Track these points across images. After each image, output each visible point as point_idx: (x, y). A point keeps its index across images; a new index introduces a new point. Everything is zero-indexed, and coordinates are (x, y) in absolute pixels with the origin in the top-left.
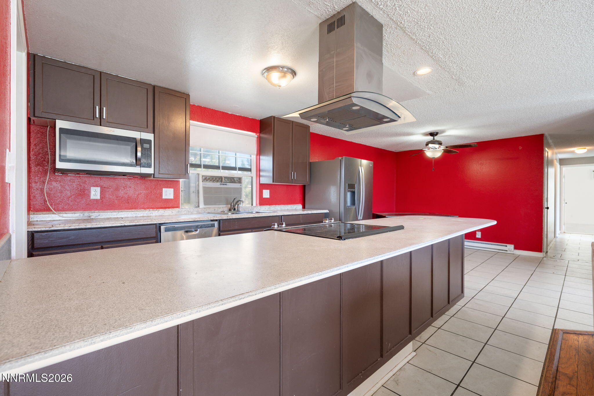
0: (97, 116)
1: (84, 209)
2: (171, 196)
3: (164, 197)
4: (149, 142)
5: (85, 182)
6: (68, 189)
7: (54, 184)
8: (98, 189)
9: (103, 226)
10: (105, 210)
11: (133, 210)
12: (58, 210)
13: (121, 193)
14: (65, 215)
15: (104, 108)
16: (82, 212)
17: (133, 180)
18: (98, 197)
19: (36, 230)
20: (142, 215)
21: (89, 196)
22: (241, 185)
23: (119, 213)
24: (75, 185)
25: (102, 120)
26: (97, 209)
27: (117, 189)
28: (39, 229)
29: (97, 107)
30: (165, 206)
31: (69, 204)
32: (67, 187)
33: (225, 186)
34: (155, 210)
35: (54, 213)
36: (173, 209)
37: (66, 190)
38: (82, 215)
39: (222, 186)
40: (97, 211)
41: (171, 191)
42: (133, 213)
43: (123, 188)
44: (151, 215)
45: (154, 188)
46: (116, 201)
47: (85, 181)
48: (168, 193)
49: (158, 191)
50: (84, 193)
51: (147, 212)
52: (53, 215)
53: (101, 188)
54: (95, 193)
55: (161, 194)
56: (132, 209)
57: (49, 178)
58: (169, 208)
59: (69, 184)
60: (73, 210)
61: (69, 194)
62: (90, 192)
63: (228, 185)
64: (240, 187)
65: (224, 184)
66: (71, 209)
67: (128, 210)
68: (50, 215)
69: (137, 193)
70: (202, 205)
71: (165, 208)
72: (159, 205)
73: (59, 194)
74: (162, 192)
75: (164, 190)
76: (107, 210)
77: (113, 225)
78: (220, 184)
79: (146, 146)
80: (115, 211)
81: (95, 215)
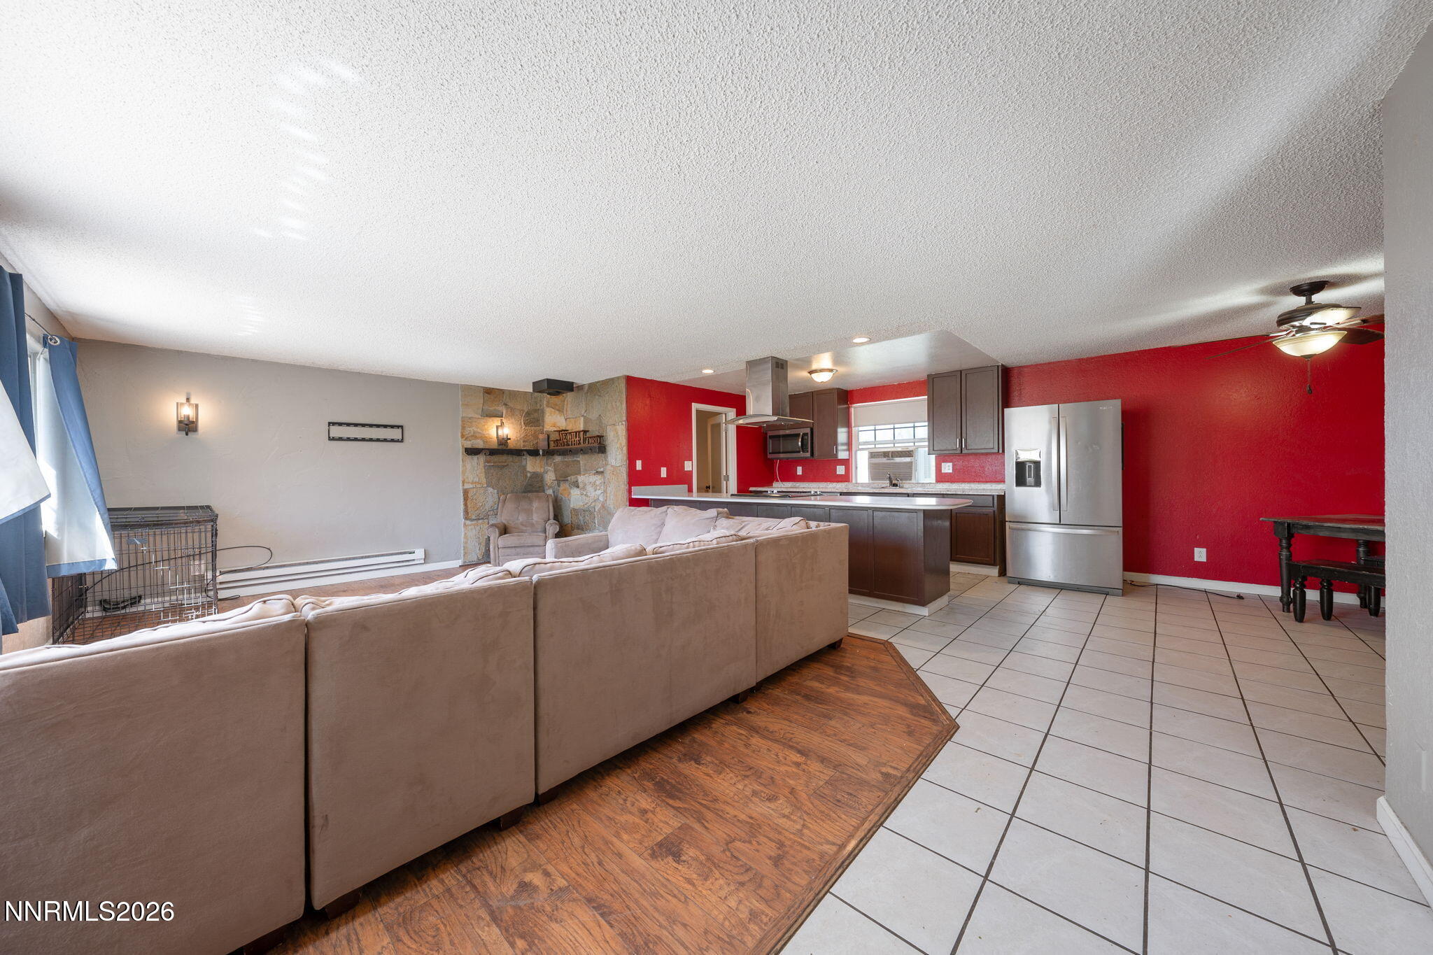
33: (892, 461)
39: (889, 461)
78: (887, 459)
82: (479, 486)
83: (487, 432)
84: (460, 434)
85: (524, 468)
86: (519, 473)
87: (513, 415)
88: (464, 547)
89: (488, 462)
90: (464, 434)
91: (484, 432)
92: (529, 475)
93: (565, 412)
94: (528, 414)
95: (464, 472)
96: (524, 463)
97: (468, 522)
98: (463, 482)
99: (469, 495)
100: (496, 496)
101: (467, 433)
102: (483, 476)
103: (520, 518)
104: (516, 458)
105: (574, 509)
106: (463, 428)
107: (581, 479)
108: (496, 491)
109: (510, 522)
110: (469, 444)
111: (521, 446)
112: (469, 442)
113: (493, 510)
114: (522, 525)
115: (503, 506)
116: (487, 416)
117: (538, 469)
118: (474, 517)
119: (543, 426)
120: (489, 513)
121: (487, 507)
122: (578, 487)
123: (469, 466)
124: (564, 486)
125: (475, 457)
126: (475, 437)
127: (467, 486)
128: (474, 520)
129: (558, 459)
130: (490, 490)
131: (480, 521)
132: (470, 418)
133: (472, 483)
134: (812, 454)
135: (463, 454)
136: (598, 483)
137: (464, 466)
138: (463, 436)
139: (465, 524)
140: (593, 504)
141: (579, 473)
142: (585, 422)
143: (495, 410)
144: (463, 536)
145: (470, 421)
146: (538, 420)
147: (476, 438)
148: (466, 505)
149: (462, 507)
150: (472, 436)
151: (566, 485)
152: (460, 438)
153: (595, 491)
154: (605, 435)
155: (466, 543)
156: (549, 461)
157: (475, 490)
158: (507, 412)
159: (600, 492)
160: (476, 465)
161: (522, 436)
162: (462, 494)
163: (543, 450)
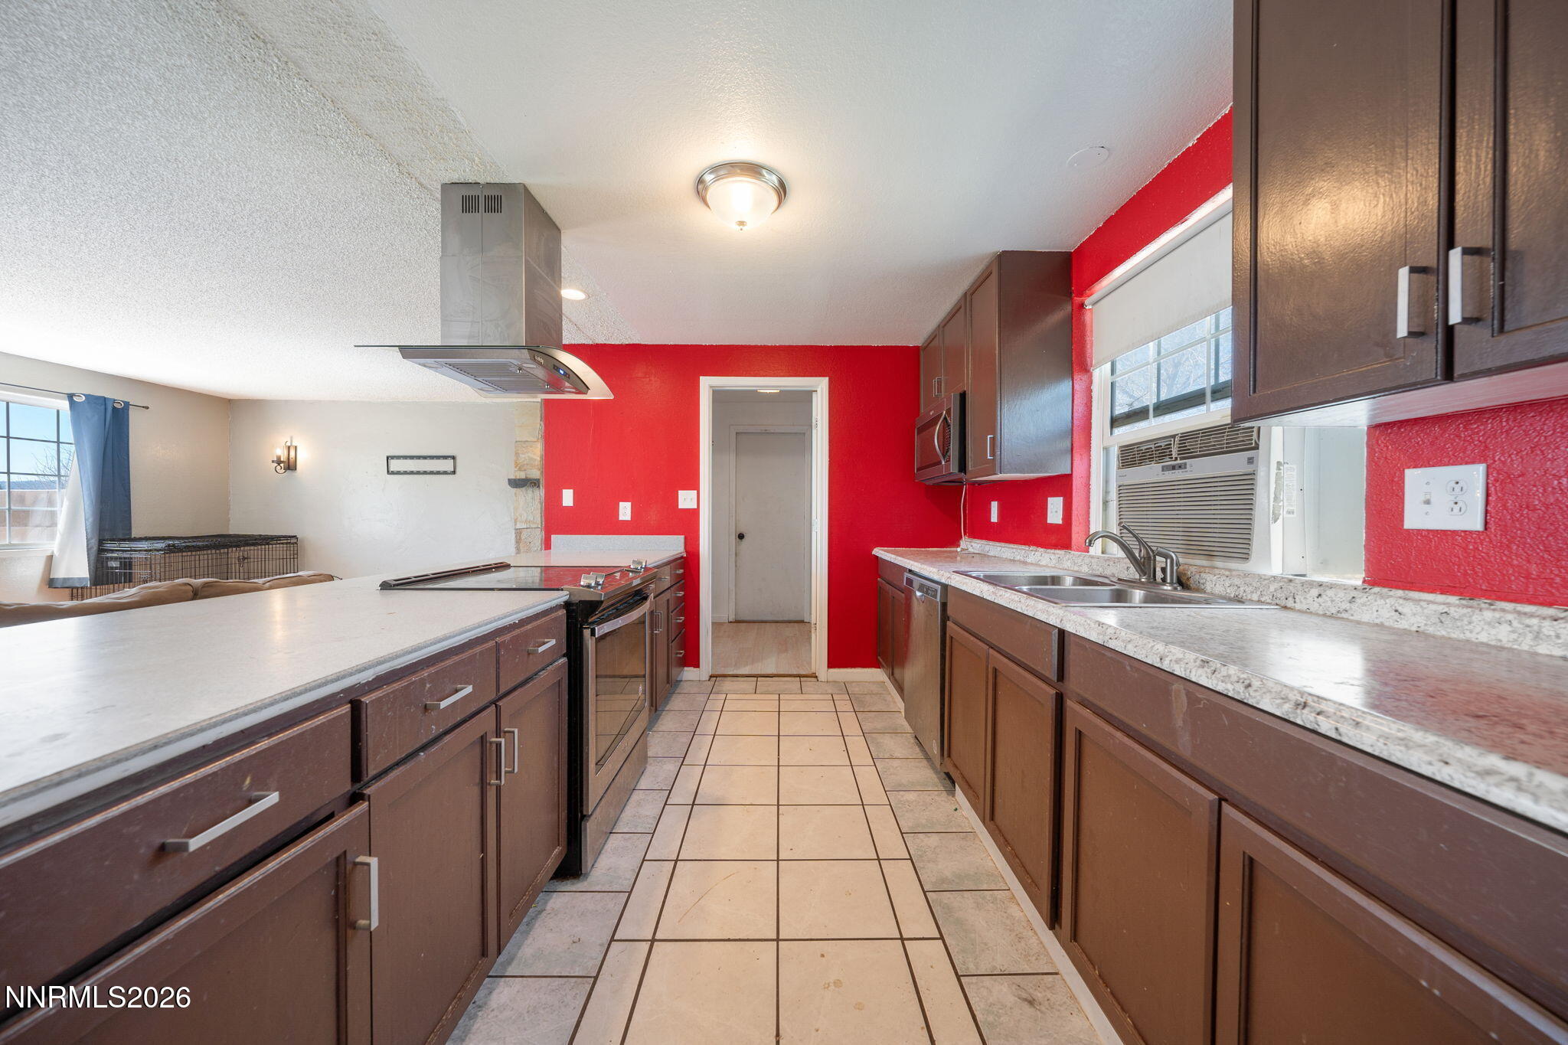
22: (1251, 461)
33: (1178, 475)
39: (1171, 476)
63: (1191, 466)
64: (1249, 469)
65: (1174, 468)
78: (1164, 469)
90: (519, 462)
95: (516, 509)
98: (516, 521)
101: (522, 461)
106: (517, 455)
110: (512, 475)
112: (512, 472)
125: (519, 490)
126: (530, 465)
127: (519, 526)
132: (525, 442)
133: (526, 522)
134: (963, 467)
135: (507, 486)
137: (517, 501)
138: (516, 465)
145: (524, 445)
152: (503, 467)
157: (528, 531)
160: (521, 499)
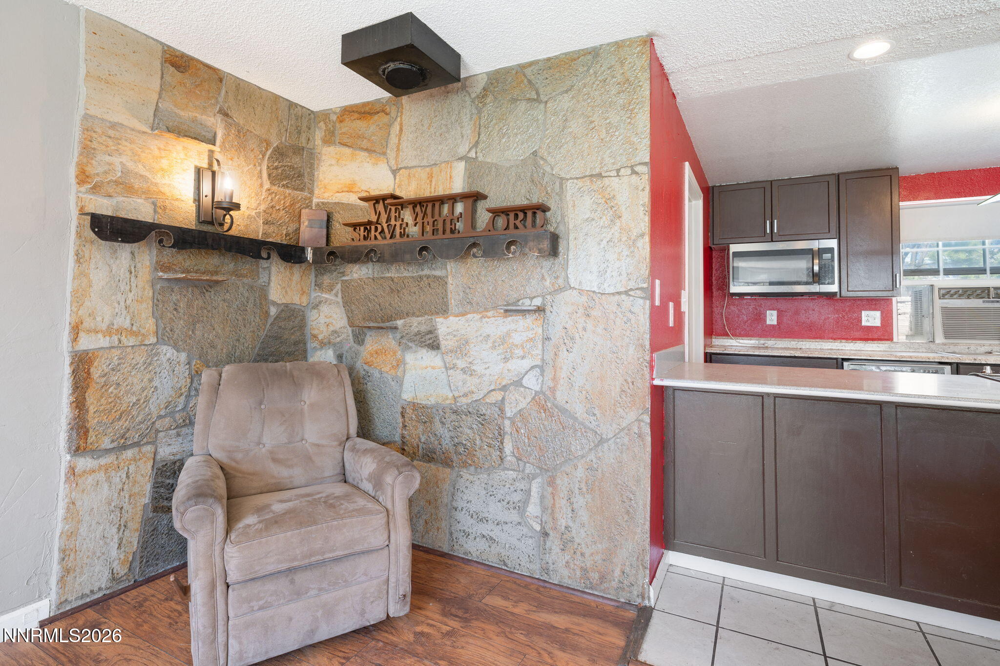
0: (768, 232)
1: (760, 336)
2: (877, 323)
3: (864, 323)
4: (831, 250)
5: (760, 306)
6: (744, 313)
7: (732, 308)
8: (775, 313)
9: (771, 354)
10: (782, 338)
11: (818, 340)
12: (736, 335)
13: (802, 317)
14: (741, 341)
15: (775, 221)
16: (758, 338)
17: (816, 301)
18: (775, 323)
19: (712, 351)
20: (829, 348)
21: (765, 321)
23: (799, 343)
24: (750, 309)
25: (773, 234)
26: (773, 336)
27: (797, 313)
28: (715, 352)
29: (768, 221)
30: (866, 337)
31: (745, 329)
32: (743, 311)
33: (995, 305)
34: (850, 341)
35: (731, 339)
36: (880, 342)
37: (743, 314)
38: (757, 342)
39: (989, 305)
40: (773, 339)
41: (877, 314)
42: (817, 343)
43: (804, 312)
44: (843, 348)
45: (849, 311)
46: (796, 328)
47: (761, 304)
48: (871, 318)
49: (855, 315)
50: (760, 318)
51: (836, 344)
52: (731, 340)
53: (778, 312)
54: (772, 318)
55: (860, 320)
56: (817, 338)
57: (728, 302)
58: (873, 340)
59: (746, 307)
60: (749, 336)
61: (745, 319)
62: (766, 316)
65: (993, 301)
66: (747, 335)
67: (811, 340)
68: (729, 340)
69: (823, 318)
70: (940, 339)
71: (866, 340)
72: (857, 334)
73: (736, 319)
74: (861, 317)
75: (864, 313)
76: (785, 337)
77: (782, 355)
78: (984, 301)
79: (827, 256)
80: (795, 340)
81: (771, 342)
82: (132, 341)
83: (166, 181)
84: (72, 171)
85: (263, 292)
86: (250, 305)
87: (244, 148)
88: (63, 551)
89: (165, 268)
90: (89, 169)
91: (158, 179)
92: (273, 311)
93: (391, 154)
94: (280, 153)
95: (79, 297)
96: (263, 279)
97: (84, 463)
98: (76, 330)
99: (96, 373)
100: (183, 371)
101: (100, 170)
102: (145, 310)
103: (265, 440)
104: (246, 265)
105: (415, 406)
106: (87, 151)
107: (445, 326)
108: (183, 356)
109: (239, 456)
110: (104, 206)
111: (257, 231)
112: (105, 201)
113: (172, 414)
114: (275, 460)
115: (212, 405)
116: (169, 130)
117: (296, 299)
118: (106, 443)
119: (312, 192)
120: (158, 425)
121: (154, 407)
122: (434, 346)
123: (99, 276)
124: (372, 343)
125: (124, 251)
126: (125, 186)
127: (86, 343)
128: (108, 451)
129: (358, 272)
130: (167, 352)
131: (129, 453)
132: (114, 126)
133: (108, 332)
135: (79, 235)
136: (517, 338)
137: (81, 274)
138: (83, 177)
139: (72, 471)
140: (497, 396)
141: (443, 310)
142: (470, 175)
143: (194, 120)
144: (61, 512)
145: (111, 133)
146: (300, 175)
147: (129, 190)
148: (79, 404)
149: (64, 412)
150: (117, 183)
151: (389, 341)
152: (73, 180)
153: (506, 360)
154: (552, 204)
155: (70, 535)
156: (326, 279)
157: (116, 353)
158: (227, 135)
159: (526, 364)
160: (123, 273)
161: (263, 207)
162: (68, 370)
163: (316, 251)
